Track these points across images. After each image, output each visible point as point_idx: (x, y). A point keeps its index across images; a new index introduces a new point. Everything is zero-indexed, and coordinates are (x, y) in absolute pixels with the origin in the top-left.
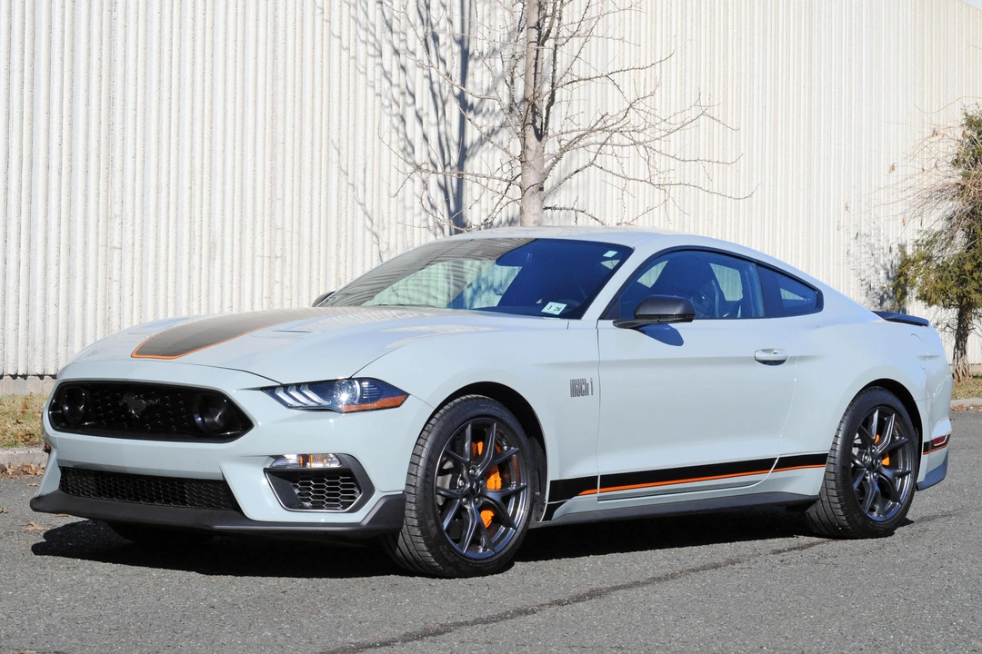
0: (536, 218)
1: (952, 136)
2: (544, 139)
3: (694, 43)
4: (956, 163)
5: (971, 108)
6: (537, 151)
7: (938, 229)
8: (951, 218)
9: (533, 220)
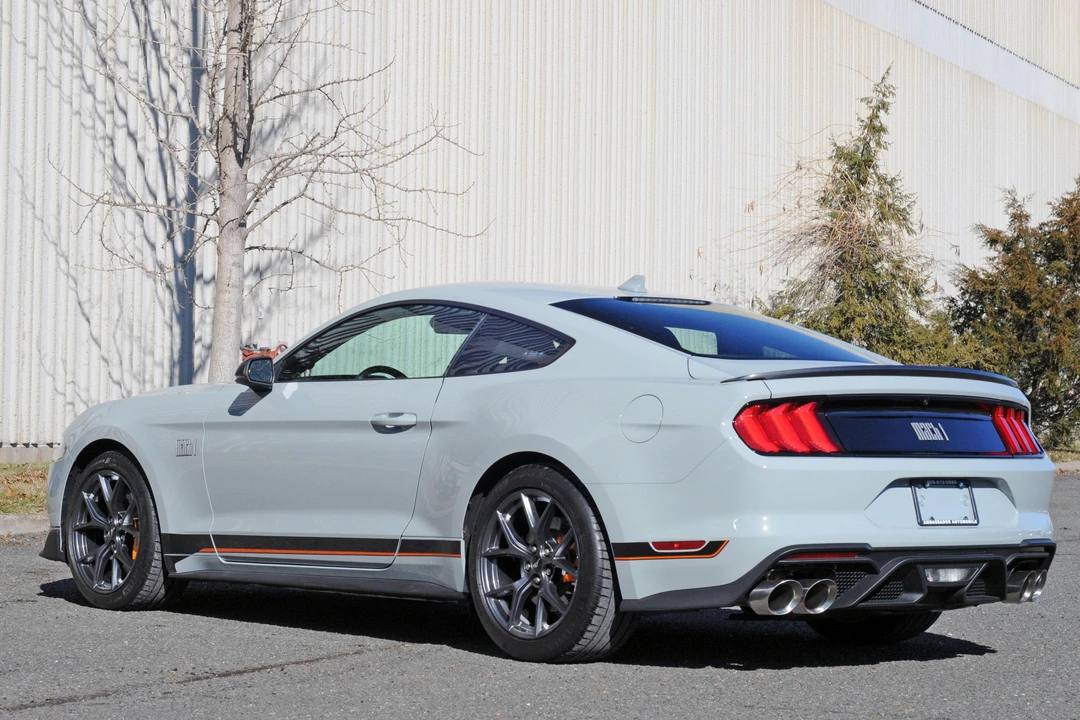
0: (235, 259)
1: (819, 170)
2: (246, 164)
3: (501, 57)
4: (824, 201)
5: (843, 138)
6: (237, 178)
7: (804, 278)
8: (822, 267)
9: (231, 262)
